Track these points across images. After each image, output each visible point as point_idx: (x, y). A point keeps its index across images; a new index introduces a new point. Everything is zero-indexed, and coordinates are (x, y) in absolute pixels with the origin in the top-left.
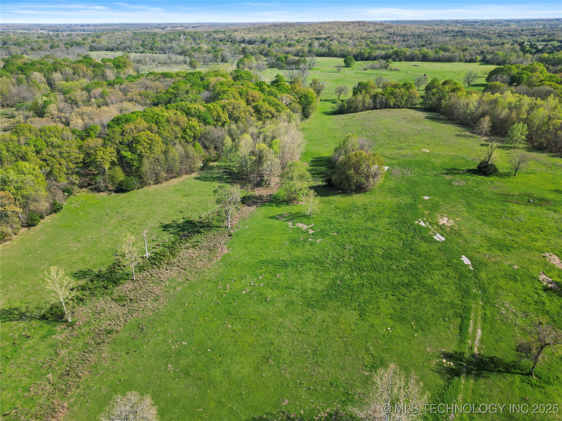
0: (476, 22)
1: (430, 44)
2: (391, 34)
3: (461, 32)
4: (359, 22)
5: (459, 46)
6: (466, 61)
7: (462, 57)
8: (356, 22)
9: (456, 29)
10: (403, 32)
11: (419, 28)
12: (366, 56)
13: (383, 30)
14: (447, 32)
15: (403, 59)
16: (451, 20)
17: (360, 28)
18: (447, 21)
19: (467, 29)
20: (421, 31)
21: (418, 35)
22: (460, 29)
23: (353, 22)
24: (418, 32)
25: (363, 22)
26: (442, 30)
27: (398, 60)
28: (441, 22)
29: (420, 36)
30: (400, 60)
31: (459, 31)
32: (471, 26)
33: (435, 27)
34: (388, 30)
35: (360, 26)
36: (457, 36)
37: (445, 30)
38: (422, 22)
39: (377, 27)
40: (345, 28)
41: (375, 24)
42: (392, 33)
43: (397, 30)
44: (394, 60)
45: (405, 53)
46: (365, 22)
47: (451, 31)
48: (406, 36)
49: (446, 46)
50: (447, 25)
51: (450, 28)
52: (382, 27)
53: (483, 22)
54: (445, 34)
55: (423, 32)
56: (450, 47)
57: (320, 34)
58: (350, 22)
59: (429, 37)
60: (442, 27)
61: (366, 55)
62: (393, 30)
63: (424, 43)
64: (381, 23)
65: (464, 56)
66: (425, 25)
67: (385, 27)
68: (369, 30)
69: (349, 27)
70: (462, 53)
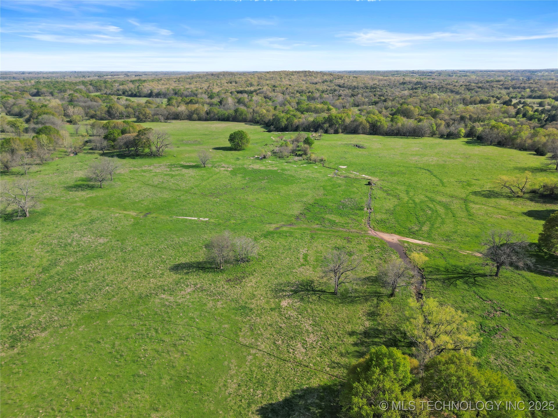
0: (431, 72)
1: (385, 101)
2: (339, 86)
3: (420, 83)
4: (306, 72)
5: (423, 105)
6: (442, 136)
7: (435, 128)
8: (302, 72)
9: (414, 80)
10: (355, 84)
11: (373, 79)
12: (283, 125)
13: (331, 81)
14: (404, 83)
15: (340, 130)
16: (407, 71)
17: (305, 79)
18: (403, 72)
19: (425, 80)
20: (376, 82)
21: (372, 88)
22: (419, 80)
23: (298, 72)
24: (371, 83)
25: (309, 72)
26: (398, 81)
27: (332, 131)
28: (397, 73)
29: (373, 88)
30: (336, 132)
31: (417, 83)
32: (428, 77)
33: (391, 77)
34: (337, 81)
35: (305, 76)
36: (416, 89)
37: (402, 81)
38: (378, 73)
39: (325, 77)
40: (287, 78)
41: (322, 73)
42: (341, 84)
43: (348, 81)
44: (326, 132)
45: (344, 121)
46: (313, 72)
47: (409, 82)
48: (358, 88)
49: (405, 106)
50: (404, 75)
51: (407, 79)
52: (331, 78)
53: (440, 73)
54: (402, 86)
55: (377, 83)
56: (412, 108)
57: (251, 85)
58: (295, 72)
59: (384, 90)
60: (399, 78)
61: (284, 123)
62: (342, 81)
63: (377, 99)
64: (330, 74)
65: (438, 126)
66: (381, 75)
67: (335, 78)
68: (315, 80)
69: (292, 77)
70: (433, 121)
